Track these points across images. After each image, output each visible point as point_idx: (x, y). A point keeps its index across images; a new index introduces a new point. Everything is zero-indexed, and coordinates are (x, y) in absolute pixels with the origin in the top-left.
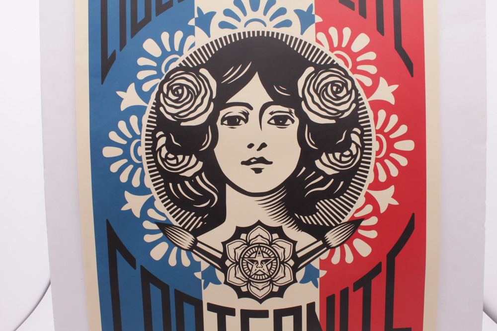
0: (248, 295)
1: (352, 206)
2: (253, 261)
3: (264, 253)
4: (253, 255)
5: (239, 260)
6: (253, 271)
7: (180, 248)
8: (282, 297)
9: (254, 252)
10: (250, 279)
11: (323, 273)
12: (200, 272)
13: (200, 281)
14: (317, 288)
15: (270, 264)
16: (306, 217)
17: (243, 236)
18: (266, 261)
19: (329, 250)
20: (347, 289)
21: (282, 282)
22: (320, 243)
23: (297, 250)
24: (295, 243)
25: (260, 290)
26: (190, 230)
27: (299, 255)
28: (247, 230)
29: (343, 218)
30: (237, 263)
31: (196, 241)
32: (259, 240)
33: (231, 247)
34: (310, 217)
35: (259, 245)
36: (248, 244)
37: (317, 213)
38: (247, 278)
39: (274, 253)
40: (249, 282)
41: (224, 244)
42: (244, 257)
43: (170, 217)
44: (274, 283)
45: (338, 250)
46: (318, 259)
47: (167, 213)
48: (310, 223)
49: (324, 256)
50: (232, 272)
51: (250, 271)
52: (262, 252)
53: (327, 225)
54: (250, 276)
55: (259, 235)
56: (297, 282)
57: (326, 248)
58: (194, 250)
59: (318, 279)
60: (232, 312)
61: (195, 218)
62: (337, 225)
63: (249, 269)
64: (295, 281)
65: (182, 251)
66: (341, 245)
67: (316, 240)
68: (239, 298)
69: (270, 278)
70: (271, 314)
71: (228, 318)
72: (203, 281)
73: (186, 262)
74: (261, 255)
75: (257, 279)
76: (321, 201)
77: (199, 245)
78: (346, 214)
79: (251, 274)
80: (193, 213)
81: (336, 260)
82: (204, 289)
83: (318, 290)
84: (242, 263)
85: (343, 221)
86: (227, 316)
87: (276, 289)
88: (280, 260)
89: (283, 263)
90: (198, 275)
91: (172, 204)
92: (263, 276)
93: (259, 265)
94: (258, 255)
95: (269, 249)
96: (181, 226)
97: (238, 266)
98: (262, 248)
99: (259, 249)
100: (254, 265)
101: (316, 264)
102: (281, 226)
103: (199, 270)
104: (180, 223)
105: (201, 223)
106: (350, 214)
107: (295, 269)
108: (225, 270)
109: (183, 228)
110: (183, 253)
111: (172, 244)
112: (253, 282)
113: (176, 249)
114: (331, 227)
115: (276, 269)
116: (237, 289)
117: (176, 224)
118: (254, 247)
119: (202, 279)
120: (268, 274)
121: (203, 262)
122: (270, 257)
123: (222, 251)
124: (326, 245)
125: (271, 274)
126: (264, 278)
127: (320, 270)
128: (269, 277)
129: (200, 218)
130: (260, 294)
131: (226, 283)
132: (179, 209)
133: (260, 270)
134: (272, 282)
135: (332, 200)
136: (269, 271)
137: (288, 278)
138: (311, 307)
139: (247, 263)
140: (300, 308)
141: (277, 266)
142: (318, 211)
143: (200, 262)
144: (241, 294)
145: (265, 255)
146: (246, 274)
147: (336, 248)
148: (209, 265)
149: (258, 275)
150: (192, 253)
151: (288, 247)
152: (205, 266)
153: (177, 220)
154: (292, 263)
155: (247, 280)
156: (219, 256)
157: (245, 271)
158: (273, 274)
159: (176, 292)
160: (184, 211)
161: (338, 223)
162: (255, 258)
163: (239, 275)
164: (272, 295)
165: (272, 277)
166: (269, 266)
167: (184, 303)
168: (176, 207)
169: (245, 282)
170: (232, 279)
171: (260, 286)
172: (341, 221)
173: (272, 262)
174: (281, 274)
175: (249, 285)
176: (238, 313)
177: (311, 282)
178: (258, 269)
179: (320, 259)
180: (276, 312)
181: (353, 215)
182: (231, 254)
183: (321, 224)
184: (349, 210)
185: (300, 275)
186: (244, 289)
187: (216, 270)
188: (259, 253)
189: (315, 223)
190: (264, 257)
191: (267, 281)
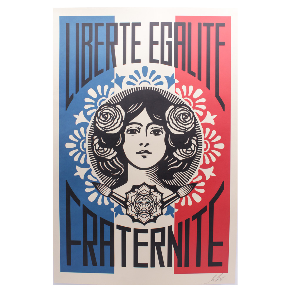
0: (138, 221)
2: (141, 203)
3: (146, 199)
4: (141, 200)
5: (134, 202)
6: (141, 208)
7: (104, 196)
8: (155, 222)
9: (141, 198)
10: (139, 212)
11: (176, 210)
12: (114, 208)
13: (113, 213)
15: (150, 205)
16: (168, 181)
17: (136, 190)
18: (147, 203)
19: (180, 198)
20: (189, 219)
21: (155, 214)
22: (175, 194)
23: (163, 197)
24: (162, 194)
25: (144, 218)
26: (109, 186)
27: (164, 200)
28: (138, 187)
29: (187, 182)
30: (133, 204)
31: (112, 192)
32: (144, 192)
33: (130, 196)
34: (170, 181)
35: (144, 195)
36: (139, 194)
37: (174, 179)
38: (137, 212)
39: (151, 199)
40: (138, 214)
41: (126, 194)
42: (136, 201)
43: (99, 179)
45: (184, 198)
46: (174, 203)
47: (98, 177)
48: (170, 184)
49: (177, 201)
50: (130, 208)
51: (139, 208)
52: (146, 198)
53: (179, 185)
54: (139, 211)
55: (144, 190)
56: (163, 214)
57: (178, 197)
58: (111, 197)
59: (174, 213)
60: (129, 230)
61: (112, 180)
62: (184, 186)
63: (138, 207)
64: (162, 214)
65: (105, 197)
66: (186, 196)
68: (133, 222)
70: (149, 231)
72: (115, 213)
73: (107, 203)
74: (145, 200)
75: (142, 213)
76: (176, 173)
77: (113, 194)
78: (189, 180)
80: (111, 178)
81: (183, 203)
82: (115, 217)
83: (173, 219)
84: (135, 204)
85: (187, 184)
86: (126, 232)
87: (152, 218)
88: (154, 203)
89: (156, 204)
90: (113, 210)
91: (101, 173)
93: (144, 205)
94: (143, 200)
95: (149, 197)
96: (105, 184)
98: (145, 196)
99: (144, 197)
100: (141, 205)
101: (173, 205)
102: (156, 185)
103: (113, 207)
104: (104, 183)
105: (115, 183)
107: (162, 208)
108: (126, 207)
109: (106, 185)
110: (105, 198)
111: (100, 193)
112: (141, 214)
113: (101, 196)
114: (181, 187)
115: (152, 207)
116: (132, 217)
117: (102, 183)
118: (142, 196)
120: (148, 210)
122: (149, 201)
123: (125, 197)
124: (178, 196)
125: (150, 210)
126: (146, 212)
128: (149, 211)
129: (115, 180)
130: (144, 220)
131: (127, 214)
132: (104, 175)
133: (144, 208)
135: (181, 173)
136: (149, 208)
138: (170, 228)
139: (138, 204)
140: (164, 228)
141: (153, 206)
142: (174, 178)
143: (114, 203)
144: (134, 220)
145: (147, 200)
146: (137, 209)
148: (118, 204)
149: (143, 210)
151: (159, 196)
152: (116, 205)
153: (103, 181)
154: (160, 204)
155: (137, 213)
156: (124, 200)
157: (136, 208)
158: (151, 210)
159: (101, 218)
160: (106, 176)
161: (184, 185)
162: (142, 201)
163: (134, 210)
164: (150, 221)
166: (149, 206)
167: (105, 225)
168: (102, 174)
169: (136, 214)
170: (130, 212)
171: (144, 216)
173: (150, 204)
174: (155, 210)
175: (138, 215)
176: (132, 230)
177: (170, 215)
178: (143, 207)
179: (175, 203)
180: (152, 230)
181: (192, 181)
182: (130, 199)
183: (176, 185)
184: (190, 178)
185: (165, 210)
187: (122, 207)
188: (144, 199)
189: (173, 184)
190: (146, 201)
191: (148, 214)
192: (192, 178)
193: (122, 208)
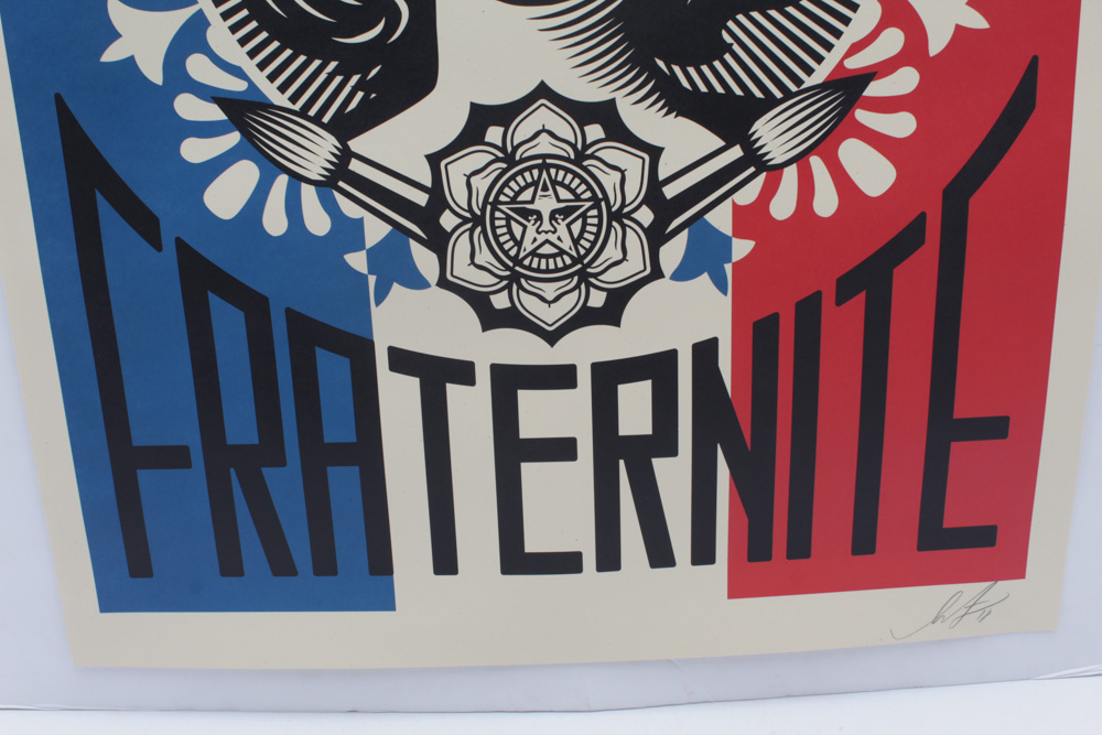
0: (514, 318)
1: (837, 34)
6: (528, 246)
7: (297, 178)
8: (617, 323)
10: (517, 268)
11: (742, 248)
12: (364, 252)
13: (364, 278)
14: (725, 294)
19: (763, 176)
20: (817, 296)
21: (616, 276)
22: (736, 152)
23: (662, 174)
24: (655, 153)
26: (326, 119)
27: (670, 191)
28: (506, 114)
29: (809, 71)
31: (346, 155)
38: (507, 267)
40: (514, 278)
41: (434, 160)
43: (260, 79)
44: (592, 280)
45: (791, 175)
46: (727, 204)
47: (250, 66)
49: (748, 195)
50: (461, 248)
51: (519, 244)
53: (758, 94)
54: (517, 261)
56: (662, 276)
57: (752, 169)
58: (341, 184)
59: (728, 268)
60: (463, 372)
61: (338, 79)
62: (788, 95)
63: (513, 237)
64: (657, 273)
65: (303, 185)
66: (800, 159)
67: (720, 143)
68: (485, 329)
69: (579, 266)
70: (584, 378)
71: (453, 391)
72: (372, 279)
73: (317, 222)
75: (538, 270)
76: (740, 17)
77: (355, 166)
78: (819, 59)
79: (522, 255)
80: (333, 65)
81: (783, 206)
82: (378, 304)
83: (726, 302)
85: (809, 82)
86: (449, 387)
87: (597, 299)
90: (357, 261)
91: (264, 35)
92: (559, 259)
96: (297, 107)
97: (479, 229)
101: (721, 219)
103: (357, 243)
104: (294, 99)
105: (360, 95)
106: (831, 60)
107: (657, 237)
108: (438, 242)
109: (303, 113)
110: (308, 194)
111: (271, 166)
112: (527, 278)
113: (283, 180)
114: (770, 103)
115: (597, 235)
116: (478, 301)
117: (281, 100)
119: (371, 272)
120: (574, 253)
121: (369, 218)
123: (428, 181)
124: (754, 159)
125: (582, 252)
127: (734, 240)
129: (355, 79)
130: (550, 315)
131: (443, 283)
132: (288, 52)
133: (547, 241)
134: (584, 278)
135: (773, 13)
136: (576, 242)
137: (636, 264)
138: (706, 352)
140: (672, 356)
143: (361, 220)
144: (491, 319)
146: (506, 253)
147: (786, 170)
148: (388, 228)
149: (541, 256)
150: (335, 192)
152: (376, 231)
153: (283, 88)
154: (646, 216)
155: (508, 273)
156: (421, 199)
157: (500, 246)
158: (589, 251)
159: (292, 316)
160: (302, 58)
161: (794, 88)
163: (484, 257)
164: (586, 317)
165: (586, 261)
167: (318, 350)
168: (275, 44)
169: (502, 278)
170: (462, 270)
171: (550, 290)
172: (803, 82)
174: (612, 252)
175: (515, 287)
176: (483, 376)
177: (705, 276)
179: (734, 203)
180: (599, 369)
181: (840, 64)
183: (738, 92)
184: (828, 47)
185: (673, 252)
186: (500, 301)
187: (413, 243)
191: (571, 276)
192: (841, 46)
193: (415, 246)
